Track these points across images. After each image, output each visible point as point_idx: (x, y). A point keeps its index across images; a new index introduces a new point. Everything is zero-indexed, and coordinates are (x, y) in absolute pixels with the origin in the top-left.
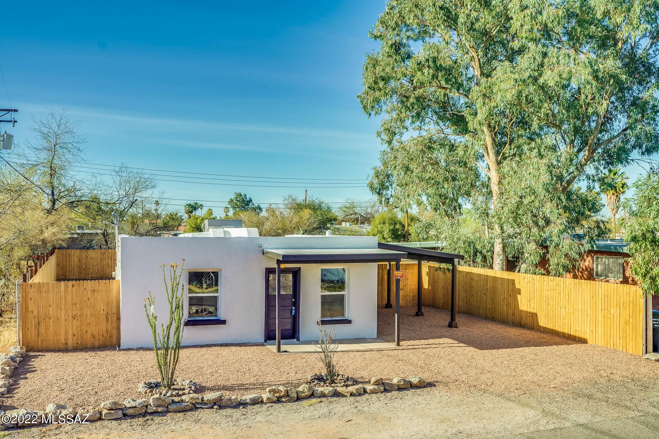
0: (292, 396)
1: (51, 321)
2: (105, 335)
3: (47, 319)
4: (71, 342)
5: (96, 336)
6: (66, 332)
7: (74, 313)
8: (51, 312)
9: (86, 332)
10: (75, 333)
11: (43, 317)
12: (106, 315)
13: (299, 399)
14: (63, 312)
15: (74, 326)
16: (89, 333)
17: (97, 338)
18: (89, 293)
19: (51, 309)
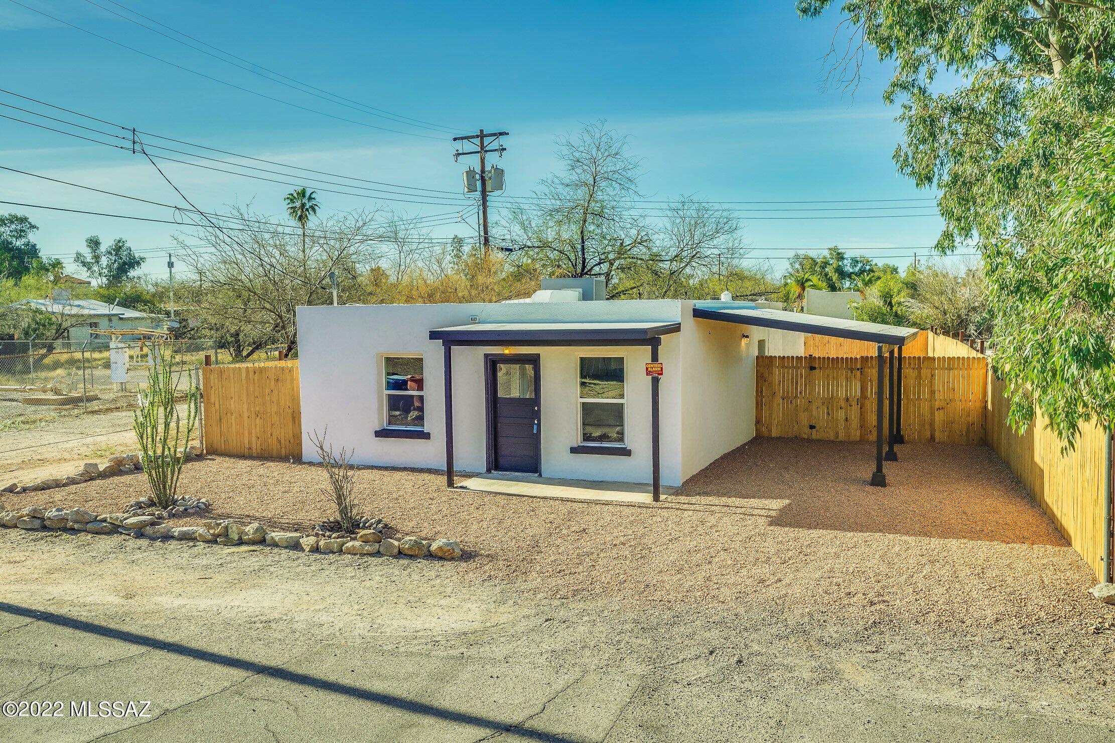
0: (231, 537)
1: (233, 417)
2: (292, 441)
3: (229, 415)
4: (256, 447)
5: (283, 441)
6: (250, 433)
7: (257, 409)
8: (233, 406)
9: (271, 435)
10: (258, 435)
11: (225, 412)
12: (293, 414)
13: (241, 542)
14: (245, 406)
15: (258, 426)
16: (274, 437)
17: (283, 445)
18: (273, 382)
19: (232, 401)
